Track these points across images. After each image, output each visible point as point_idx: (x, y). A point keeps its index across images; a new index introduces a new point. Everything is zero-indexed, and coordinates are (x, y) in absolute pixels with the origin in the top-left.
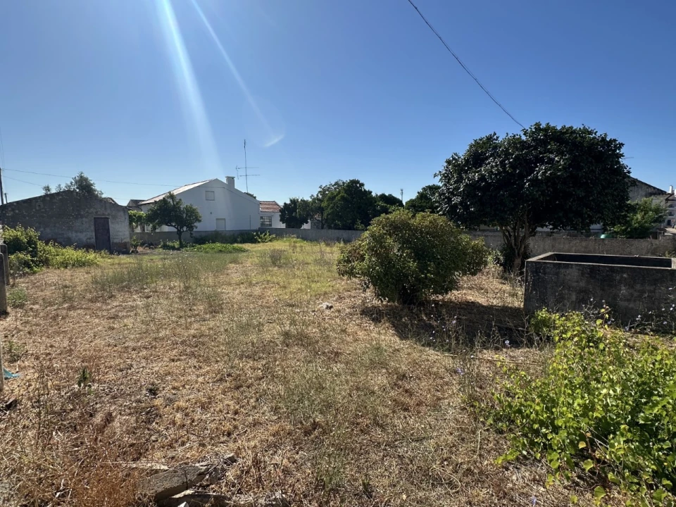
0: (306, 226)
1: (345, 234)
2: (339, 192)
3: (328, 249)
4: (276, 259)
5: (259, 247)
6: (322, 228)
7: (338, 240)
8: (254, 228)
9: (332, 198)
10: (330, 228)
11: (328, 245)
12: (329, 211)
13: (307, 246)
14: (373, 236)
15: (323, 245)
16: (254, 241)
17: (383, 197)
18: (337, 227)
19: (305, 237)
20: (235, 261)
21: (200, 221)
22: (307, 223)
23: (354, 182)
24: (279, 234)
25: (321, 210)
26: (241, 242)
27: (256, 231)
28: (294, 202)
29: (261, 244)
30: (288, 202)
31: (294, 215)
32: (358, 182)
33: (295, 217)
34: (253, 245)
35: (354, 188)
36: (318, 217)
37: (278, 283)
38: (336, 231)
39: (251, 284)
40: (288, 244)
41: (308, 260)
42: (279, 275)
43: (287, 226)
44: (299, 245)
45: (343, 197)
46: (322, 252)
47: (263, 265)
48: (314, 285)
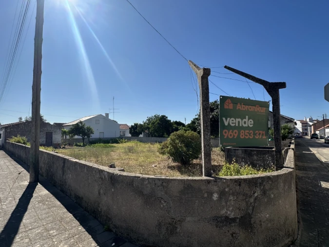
0: (141, 136)
1: (159, 139)
2: (156, 121)
3: (152, 146)
4: (130, 150)
5: (120, 145)
6: (149, 136)
7: (156, 142)
8: (118, 137)
9: (153, 123)
10: (152, 136)
11: (151, 144)
12: (152, 129)
13: (143, 145)
14: (171, 139)
15: (149, 144)
16: (117, 142)
17: (176, 123)
18: (155, 136)
19: (141, 141)
20: (112, 151)
21: (93, 134)
22: (142, 134)
23: (163, 117)
24: (129, 139)
25: (148, 128)
26: (112, 143)
28: (136, 125)
29: (121, 144)
30: (133, 125)
31: (136, 131)
32: (165, 116)
33: (137, 132)
34: (117, 144)
35: (163, 119)
36: (147, 131)
37: (134, 159)
38: (155, 138)
39: (122, 159)
40: (134, 144)
41: (144, 150)
42: (133, 156)
43: (132, 136)
44: (139, 144)
45: (158, 123)
46: (150, 147)
47: (125, 152)
48: (148, 159)
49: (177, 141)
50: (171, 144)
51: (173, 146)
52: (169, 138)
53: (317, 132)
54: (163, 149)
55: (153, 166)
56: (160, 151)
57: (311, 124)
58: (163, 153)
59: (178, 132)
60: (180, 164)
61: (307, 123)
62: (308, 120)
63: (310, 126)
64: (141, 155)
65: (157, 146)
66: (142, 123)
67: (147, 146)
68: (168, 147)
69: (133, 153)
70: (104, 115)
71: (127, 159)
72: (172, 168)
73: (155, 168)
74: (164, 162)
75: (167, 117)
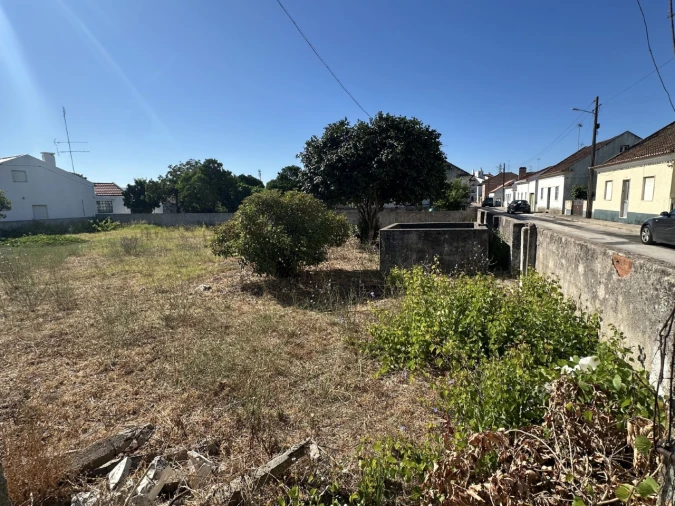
0: (157, 211)
1: (206, 217)
2: (195, 173)
3: (188, 234)
4: (130, 248)
5: (101, 236)
6: (178, 212)
7: (200, 224)
8: (91, 215)
9: (187, 179)
10: (187, 211)
11: (187, 229)
12: (185, 193)
13: (163, 232)
14: (245, 214)
15: (182, 229)
16: (93, 230)
17: (242, 177)
18: (195, 211)
19: (158, 223)
20: (74, 253)
21: (9, 209)
22: (159, 206)
23: (211, 162)
24: (124, 221)
25: (174, 192)
26: (74, 233)
27: (94, 218)
28: (140, 184)
29: (102, 234)
30: (133, 184)
31: (141, 199)
32: (214, 162)
33: (144, 201)
34: (92, 235)
35: (212, 170)
36: (172, 200)
37: (140, 272)
38: (195, 214)
39: (105, 276)
40: (139, 231)
41: (169, 246)
42: (138, 264)
43: (133, 211)
44: (153, 231)
45: (199, 178)
46: (183, 237)
47: (115, 255)
48: (184, 270)
49: (263, 219)
50: (244, 227)
51: (250, 233)
52: (238, 213)
53: (491, 195)
54: (223, 241)
55: (201, 287)
56: (218, 248)
57: (480, 181)
58: (226, 253)
59: (252, 197)
60: (272, 277)
61: (475, 180)
62: (477, 175)
63: (481, 185)
64: (161, 260)
65: (201, 233)
66: (155, 179)
67: (177, 234)
68: (237, 236)
69: (137, 255)
70: (40, 157)
71: (120, 274)
72: (256, 290)
73: (206, 293)
74: (228, 273)
75: (221, 165)
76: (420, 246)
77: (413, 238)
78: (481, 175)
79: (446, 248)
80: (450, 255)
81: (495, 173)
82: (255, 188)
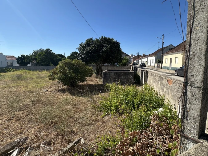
0: (29, 65)
1: (46, 67)
2: (42, 53)
3: (40, 73)
4: (19, 78)
5: (9, 74)
6: (37, 65)
7: (44, 70)
9: (40, 55)
10: (40, 65)
11: (40, 71)
12: (39, 59)
13: (31, 72)
15: (38, 71)
16: (5, 72)
17: (59, 55)
18: (42, 65)
19: (30, 69)
22: (30, 64)
23: (48, 50)
24: (17, 69)
25: (36, 59)
27: (5, 68)
28: (23, 56)
29: (9, 73)
30: (20, 56)
31: (23, 61)
32: (50, 50)
33: (24, 62)
34: (5, 73)
35: (48, 52)
36: (34, 62)
37: (23, 86)
38: (43, 67)
39: (10, 87)
40: (22, 72)
41: (34, 77)
42: (22, 83)
43: (20, 65)
44: (27, 72)
45: (44, 55)
46: (38, 74)
47: (14, 80)
48: (38, 85)
49: (66, 68)
50: (60, 71)
51: (62, 72)
52: (58, 66)
53: (135, 62)
54: (52, 75)
55: (45, 90)
56: (50, 78)
57: (132, 57)
58: (53, 79)
59: (62, 61)
60: (68, 87)
61: (130, 57)
63: (132, 59)
64: (30, 81)
65: (45, 73)
66: (28, 55)
67: (36, 73)
68: (57, 74)
69: (22, 80)
71: (15, 86)
72: (63, 91)
73: (46, 92)
74: (54, 86)
75: (51, 51)
76: (115, 76)
77: (113, 74)
78: (132, 56)
79: (122, 77)
80: (123, 79)
81: (136, 55)
82: (63, 58)
